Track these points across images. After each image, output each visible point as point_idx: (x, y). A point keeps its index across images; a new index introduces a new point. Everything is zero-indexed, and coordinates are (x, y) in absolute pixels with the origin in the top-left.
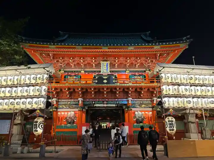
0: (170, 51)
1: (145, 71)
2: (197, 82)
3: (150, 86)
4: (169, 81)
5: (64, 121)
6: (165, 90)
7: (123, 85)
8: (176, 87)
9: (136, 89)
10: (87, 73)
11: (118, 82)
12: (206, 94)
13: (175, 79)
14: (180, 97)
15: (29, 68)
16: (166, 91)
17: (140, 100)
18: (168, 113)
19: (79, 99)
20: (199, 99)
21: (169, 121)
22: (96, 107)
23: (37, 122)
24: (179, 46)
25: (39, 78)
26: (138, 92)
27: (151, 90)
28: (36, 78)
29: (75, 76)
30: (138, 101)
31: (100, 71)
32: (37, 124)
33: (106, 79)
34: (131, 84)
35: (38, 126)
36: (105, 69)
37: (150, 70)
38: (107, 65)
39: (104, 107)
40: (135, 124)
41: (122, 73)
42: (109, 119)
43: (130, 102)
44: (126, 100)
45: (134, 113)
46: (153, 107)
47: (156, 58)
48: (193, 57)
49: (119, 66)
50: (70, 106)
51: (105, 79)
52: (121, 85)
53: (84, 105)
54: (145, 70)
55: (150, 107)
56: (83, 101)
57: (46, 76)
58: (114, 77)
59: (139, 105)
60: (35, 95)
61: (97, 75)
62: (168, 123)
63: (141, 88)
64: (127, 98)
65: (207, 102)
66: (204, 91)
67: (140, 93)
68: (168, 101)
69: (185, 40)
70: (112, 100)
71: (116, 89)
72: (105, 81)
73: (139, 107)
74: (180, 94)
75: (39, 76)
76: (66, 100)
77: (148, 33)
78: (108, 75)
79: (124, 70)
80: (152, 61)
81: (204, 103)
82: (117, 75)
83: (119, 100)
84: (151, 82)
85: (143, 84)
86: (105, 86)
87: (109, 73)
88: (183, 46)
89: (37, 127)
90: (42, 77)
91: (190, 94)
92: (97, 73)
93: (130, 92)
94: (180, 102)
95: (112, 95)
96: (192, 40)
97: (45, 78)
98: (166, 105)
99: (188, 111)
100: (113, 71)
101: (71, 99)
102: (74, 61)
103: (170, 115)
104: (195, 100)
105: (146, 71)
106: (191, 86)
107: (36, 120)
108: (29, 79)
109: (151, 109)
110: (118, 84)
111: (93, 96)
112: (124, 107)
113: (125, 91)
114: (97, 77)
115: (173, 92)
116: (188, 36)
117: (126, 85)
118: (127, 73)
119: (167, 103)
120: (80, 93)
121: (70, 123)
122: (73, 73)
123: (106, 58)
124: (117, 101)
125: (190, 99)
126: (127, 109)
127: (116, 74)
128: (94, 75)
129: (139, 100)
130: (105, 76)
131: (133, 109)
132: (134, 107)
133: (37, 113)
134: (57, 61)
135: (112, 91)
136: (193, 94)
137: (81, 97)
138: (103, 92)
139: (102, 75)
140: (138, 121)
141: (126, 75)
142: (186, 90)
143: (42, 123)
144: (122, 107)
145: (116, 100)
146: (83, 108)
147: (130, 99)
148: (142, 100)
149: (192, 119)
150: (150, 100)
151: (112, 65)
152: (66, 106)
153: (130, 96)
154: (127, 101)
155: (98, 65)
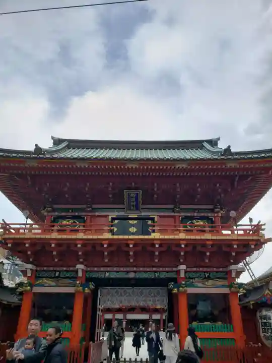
1: (212, 210)
3: (222, 241)
7: (168, 237)
17: (205, 269)
19: (78, 266)
27: (224, 248)
30: (199, 272)
40: (195, 323)
43: (182, 274)
44: (174, 269)
46: (230, 287)
47: (232, 185)
50: (59, 282)
54: (212, 207)
55: (224, 287)
56: (86, 272)
59: (202, 281)
64: (177, 266)
70: (145, 269)
71: (152, 245)
72: (133, 230)
73: (200, 285)
76: (52, 269)
79: (172, 206)
80: (225, 190)
82: (155, 217)
83: (161, 269)
86: (132, 240)
92: (117, 214)
93: (182, 253)
101: (62, 266)
109: (226, 290)
110: (157, 236)
111: (106, 261)
112: (170, 285)
113: (173, 251)
117: (173, 238)
118: (176, 214)
120: (80, 253)
124: (156, 271)
126: (176, 290)
128: (110, 216)
129: (201, 269)
131: (189, 290)
132: (191, 286)
137: (82, 263)
144: (167, 284)
147: (183, 268)
150: (224, 269)
153: (182, 260)
154: (177, 271)
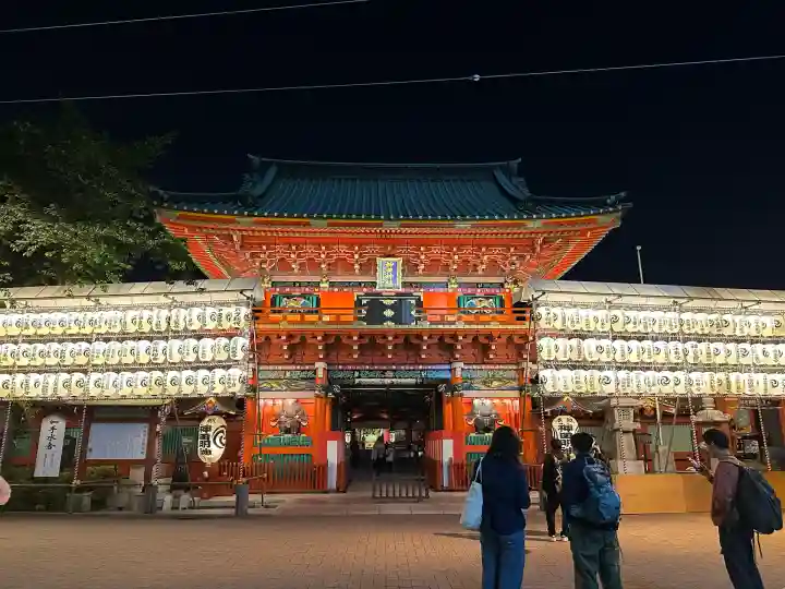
0: (572, 233)
1: (502, 285)
2: (630, 328)
3: (514, 331)
4: (558, 325)
5: (274, 424)
6: (545, 350)
7: (441, 327)
8: (574, 342)
9: (475, 339)
10: (336, 290)
11: (425, 319)
12: (652, 360)
13: (573, 322)
14: (585, 368)
15: (202, 291)
16: (549, 351)
17: (488, 367)
18: (560, 406)
19: (318, 365)
20: (633, 374)
21: (561, 428)
22: (359, 385)
23: (208, 429)
24: (594, 221)
25: (228, 317)
26: (481, 346)
27: (516, 340)
28: (220, 315)
29: (303, 296)
30: (480, 372)
31: (374, 284)
32: (211, 433)
33: (391, 307)
34: (460, 326)
35: (211, 440)
36: (388, 277)
37: (515, 282)
38: (395, 268)
39: (384, 386)
40: (473, 435)
41: (437, 290)
42: (385, 416)
43: (458, 373)
44: (447, 367)
45: (471, 404)
46: (521, 390)
47: (534, 250)
48: (639, 248)
49: (429, 270)
50: (291, 385)
51: (386, 307)
52: (434, 327)
53: (331, 381)
54: (501, 280)
55: (513, 389)
56: (327, 371)
57: (245, 311)
58: (413, 302)
59: (484, 383)
60: (217, 359)
61: (367, 294)
62: (559, 432)
63: (490, 337)
64: (450, 363)
65: (651, 380)
66: (646, 353)
67: (486, 349)
68: (554, 378)
69: (613, 205)
70: (407, 368)
71: (419, 336)
72: (389, 313)
73: (483, 387)
74: (585, 360)
75: (225, 311)
76: (280, 368)
77: (515, 163)
78: (398, 294)
79: (444, 279)
80: (523, 257)
81: (642, 383)
82: (421, 295)
83: (429, 367)
84: (518, 319)
85: (494, 326)
86: (390, 330)
87: (400, 290)
88: (607, 222)
89: (209, 442)
90: (234, 316)
91: (609, 360)
92: (365, 290)
93: (459, 347)
94: (583, 380)
95: (410, 354)
96: (630, 205)
97: (242, 315)
98: (548, 388)
99: (614, 402)
100: (411, 284)
101: (293, 363)
102: (299, 256)
103: (563, 412)
104: (622, 374)
105: (506, 286)
106: (614, 339)
107: (204, 423)
108: (201, 318)
109: (516, 394)
110: (427, 325)
111: (356, 356)
112: (442, 388)
113: (446, 344)
114: (364, 302)
115: (565, 353)
116: (623, 194)
117: (447, 327)
118: (450, 291)
119: (550, 383)
120: (320, 348)
121: (288, 431)
122: (297, 290)
123: (393, 248)
124: (421, 370)
125: (610, 374)
126: (449, 394)
127: (420, 293)
128: (355, 294)
129: (483, 367)
130: (389, 298)
131: (467, 394)
132: (469, 388)
133: (210, 405)
134: (252, 255)
135: (410, 344)
136: (619, 358)
137: (320, 360)
138: (385, 346)
139: (379, 294)
140: (480, 428)
141: (447, 294)
142: (600, 349)
143: (222, 432)
144: (436, 386)
145: (421, 367)
146: (327, 389)
147: (459, 366)
148: (492, 367)
149: (626, 422)
150: (515, 367)
151: (410, 267)
152: (280, 385)
153: (457, 356)
154: (450, 370)
155: (369, 266)
